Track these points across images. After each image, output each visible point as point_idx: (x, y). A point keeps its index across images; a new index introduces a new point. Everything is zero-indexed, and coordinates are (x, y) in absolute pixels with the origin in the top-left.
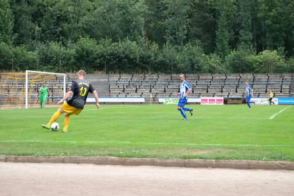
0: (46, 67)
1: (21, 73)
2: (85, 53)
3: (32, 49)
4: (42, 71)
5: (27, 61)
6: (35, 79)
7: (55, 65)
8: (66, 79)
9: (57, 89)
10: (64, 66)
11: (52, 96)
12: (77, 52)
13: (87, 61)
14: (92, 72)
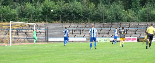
0: (22, 19)
1: (7, 23)
2: (48, 10)
3: (14, 8)
4: (20, 21)
5: (11, 16)
6: (16, 27)
7: (28, 18)
8: (36, 27)
9: (30, 33)
10: (34, 18)
11: (27, 37)
12: (43, 9)
13: (49, 15)
14: (52, 22)
